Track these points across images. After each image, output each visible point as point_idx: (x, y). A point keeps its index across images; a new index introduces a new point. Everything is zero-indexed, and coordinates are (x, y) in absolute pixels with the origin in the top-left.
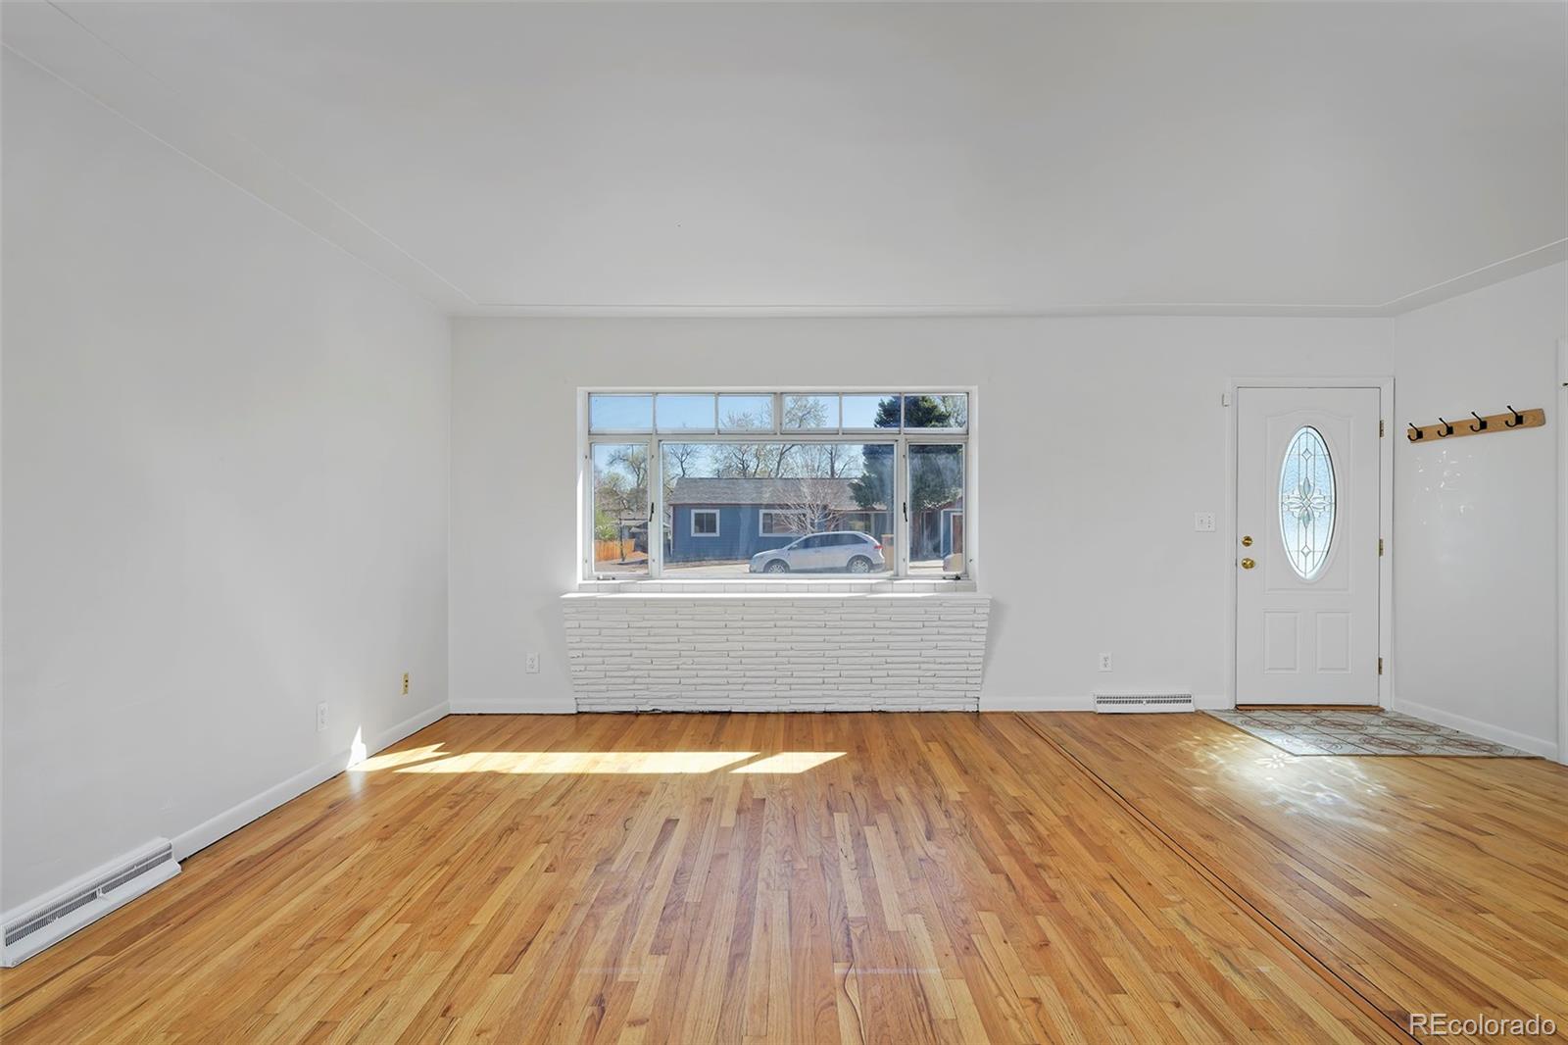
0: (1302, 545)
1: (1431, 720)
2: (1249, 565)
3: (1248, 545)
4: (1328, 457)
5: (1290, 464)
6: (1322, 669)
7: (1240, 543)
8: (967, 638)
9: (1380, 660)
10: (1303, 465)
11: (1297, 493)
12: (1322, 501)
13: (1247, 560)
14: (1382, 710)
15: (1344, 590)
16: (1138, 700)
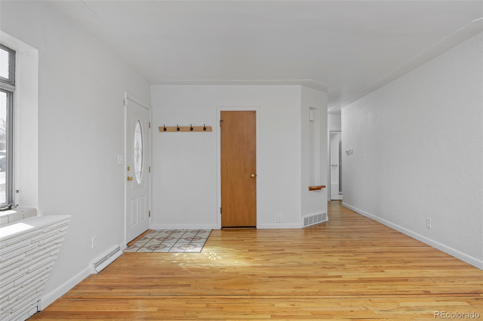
0: (137, 170)
3: (129, 170)
4: (141, 134)
10: (137, 136)
15: (144, 187)
16: (105, 259)
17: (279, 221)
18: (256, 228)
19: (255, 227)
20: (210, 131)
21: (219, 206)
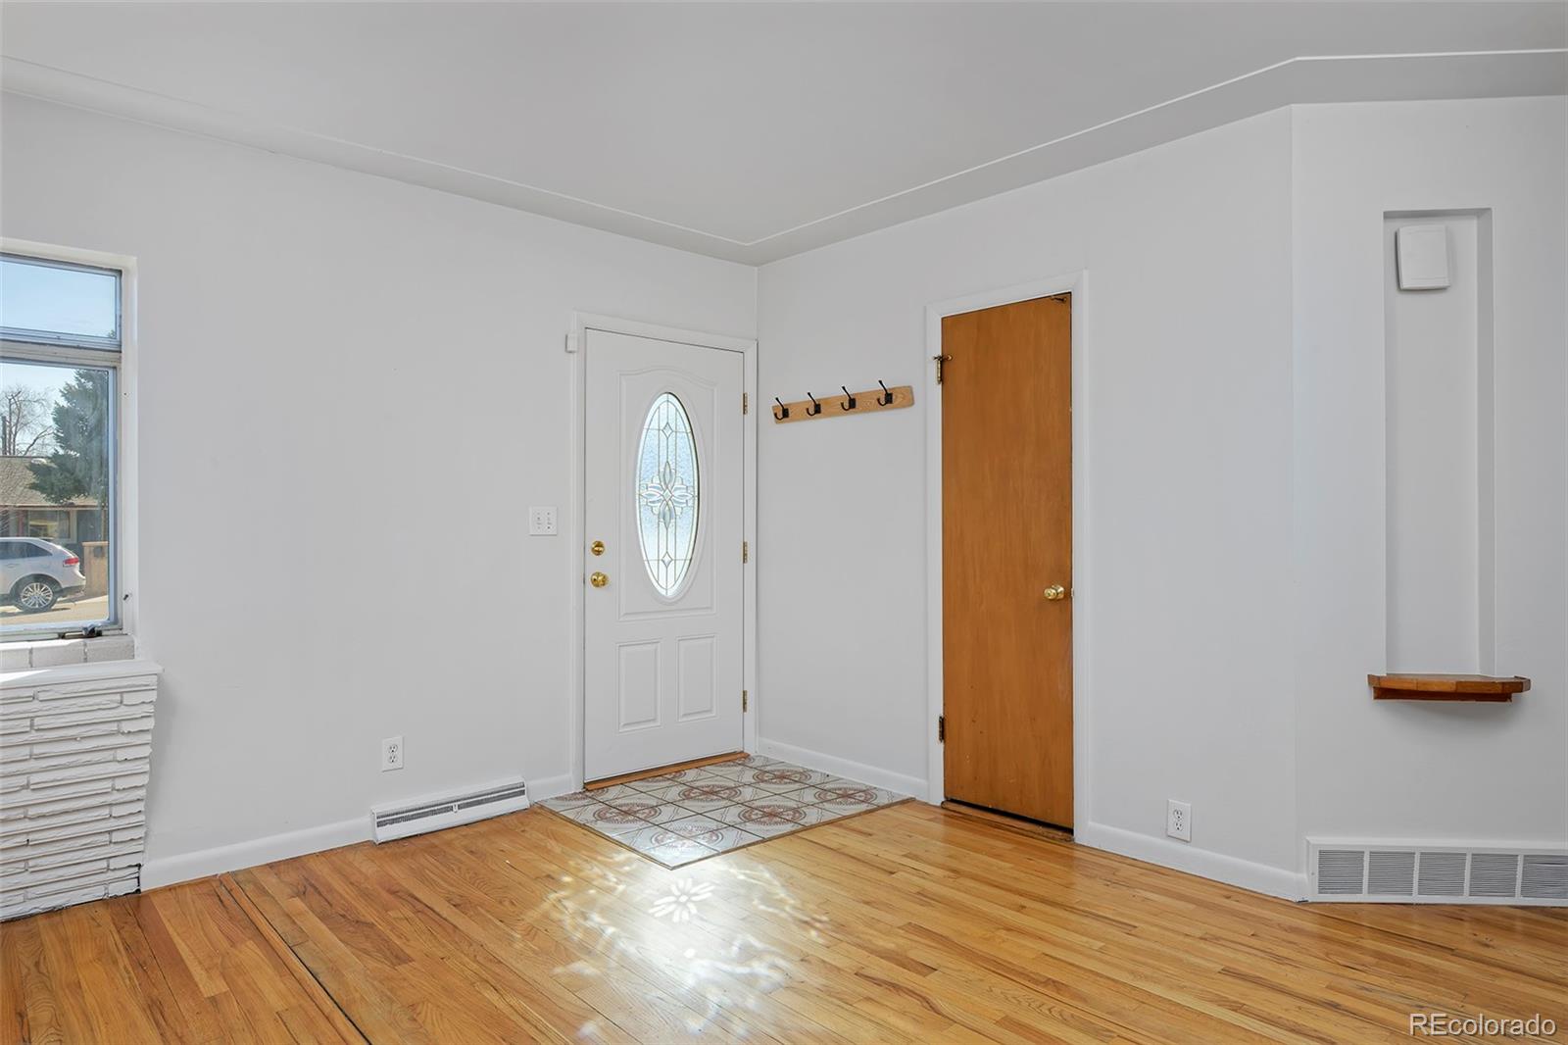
0: (663, 552)
1: (799, 763)
2: (600, 582)
3: (598, 553)
4: (690, 435)
5: (649, 440)
6: (685, 715)
7: (589, 551)
8: (107, 755)
9: (744, 693)
10: (663, 444)
11: (656, 480)
12: (683, 492)
13: (598, 574)
14: (747, 756)
15: (711, 608)
16: (445, 808)
17: (1172, 831)
18: (1072, 840)
19: (1071, 831)
20: (904, 407)
21: (937, 710)
